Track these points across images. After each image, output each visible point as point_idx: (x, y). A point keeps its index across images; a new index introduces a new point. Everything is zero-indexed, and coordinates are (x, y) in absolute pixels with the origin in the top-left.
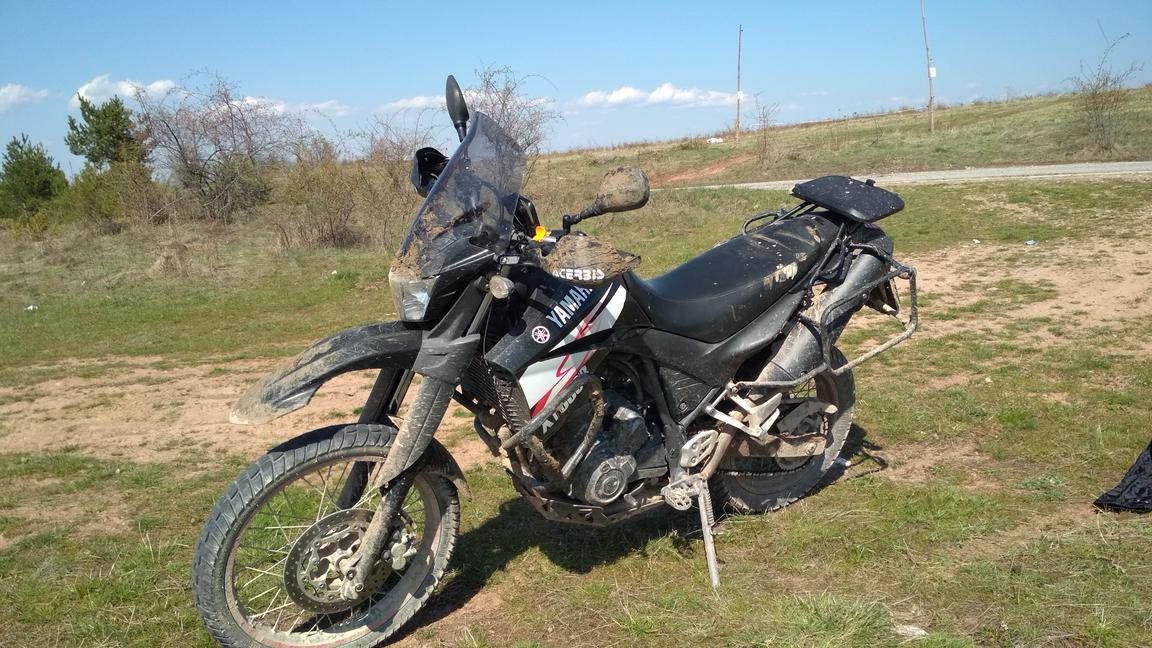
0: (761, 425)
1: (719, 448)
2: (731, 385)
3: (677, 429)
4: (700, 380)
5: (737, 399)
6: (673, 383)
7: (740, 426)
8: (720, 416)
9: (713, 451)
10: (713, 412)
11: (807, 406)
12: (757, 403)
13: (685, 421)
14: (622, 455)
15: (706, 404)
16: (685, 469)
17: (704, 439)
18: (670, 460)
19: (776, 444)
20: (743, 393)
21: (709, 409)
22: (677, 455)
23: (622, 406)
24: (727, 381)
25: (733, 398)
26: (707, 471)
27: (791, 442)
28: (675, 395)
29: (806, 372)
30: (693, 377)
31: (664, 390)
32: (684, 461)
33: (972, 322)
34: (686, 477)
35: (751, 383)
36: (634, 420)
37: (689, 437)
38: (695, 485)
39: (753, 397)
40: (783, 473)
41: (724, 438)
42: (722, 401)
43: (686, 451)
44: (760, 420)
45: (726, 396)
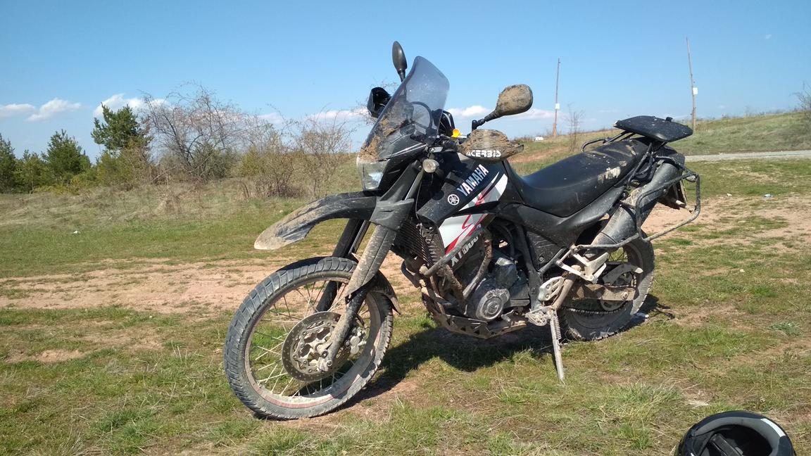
0: (593, 274)
1: (564, 289)
2: (573, 247)
3: (537, 275)
4: (553, 243)
5: (578, 257)
6: (535, 243)
7: (579, 273)
8: (565, 267)
9: (560, 292)
10: (561, 265)
11: (623, 267)
12: (590, 259)
13: (542, 270)
14: (500, 289)
15: (556, 259)
16: (541, 302)
17: (554, 283)
18: (531, 296)
19: (602, 291)
20: (582, 252)
21: (558, 262)
22: (536, 292)
23: (501, 257)
24: (571, 244)
25: (575, 256)
26: (556, 304)
27: (612, 290)
28: (537, 251)
29: (624, 239)
30: (549, 240)
31: (529, 247)
32: (541, 296)
33: (729, 240)
34: (542, 307)
35: (587, 246)
36: (509, 266)
37: (545, 281)
38: (548, 313)
39: (588, 255)
40: (605, 313)
41: (568, 283)
42: (566, 258)
43: (542, 290)
44: (593, 270)
45: (570, 254)
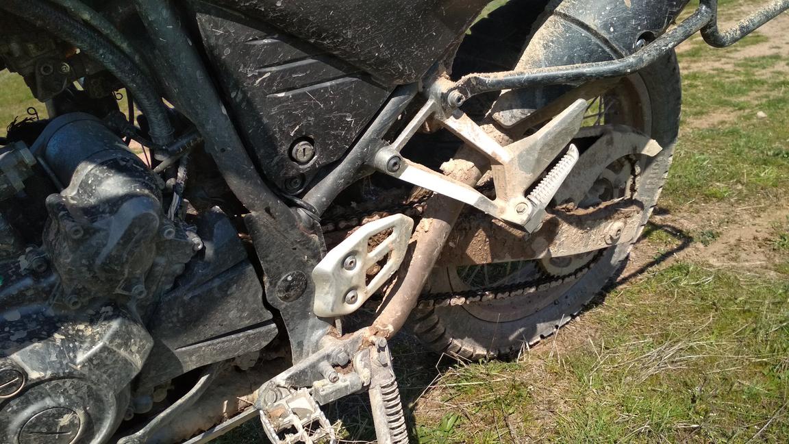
0: (527, 192)
1: (418, 257)
2: (443, 84)
5: (463, 126)
6: (256, 77)
7: (471, 197)
8: (415, 174)
10: (396, 164)
11: (610, 142)
12: (515, 133)
14: (92, 321)
15: (374, 144)
17: (373, 240)
18: (282, 305)
19: (550, 231)
21: (385, 155)
22: (303, 288)
24: (432, 74)
25: (451, 122)
27: (579, 222)
28: (270, 115)
32: (323, 302)
34: (331, 343)
35: (501, 76)
37: (333, 241)
38: (358, 361)
39: (507, 117)
41: (431, 230)
43: (325, 278)
44: (526, 178)
45: (430, 118)
